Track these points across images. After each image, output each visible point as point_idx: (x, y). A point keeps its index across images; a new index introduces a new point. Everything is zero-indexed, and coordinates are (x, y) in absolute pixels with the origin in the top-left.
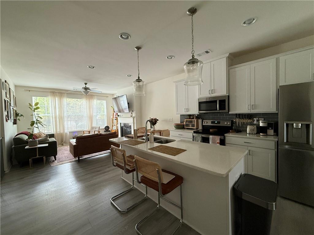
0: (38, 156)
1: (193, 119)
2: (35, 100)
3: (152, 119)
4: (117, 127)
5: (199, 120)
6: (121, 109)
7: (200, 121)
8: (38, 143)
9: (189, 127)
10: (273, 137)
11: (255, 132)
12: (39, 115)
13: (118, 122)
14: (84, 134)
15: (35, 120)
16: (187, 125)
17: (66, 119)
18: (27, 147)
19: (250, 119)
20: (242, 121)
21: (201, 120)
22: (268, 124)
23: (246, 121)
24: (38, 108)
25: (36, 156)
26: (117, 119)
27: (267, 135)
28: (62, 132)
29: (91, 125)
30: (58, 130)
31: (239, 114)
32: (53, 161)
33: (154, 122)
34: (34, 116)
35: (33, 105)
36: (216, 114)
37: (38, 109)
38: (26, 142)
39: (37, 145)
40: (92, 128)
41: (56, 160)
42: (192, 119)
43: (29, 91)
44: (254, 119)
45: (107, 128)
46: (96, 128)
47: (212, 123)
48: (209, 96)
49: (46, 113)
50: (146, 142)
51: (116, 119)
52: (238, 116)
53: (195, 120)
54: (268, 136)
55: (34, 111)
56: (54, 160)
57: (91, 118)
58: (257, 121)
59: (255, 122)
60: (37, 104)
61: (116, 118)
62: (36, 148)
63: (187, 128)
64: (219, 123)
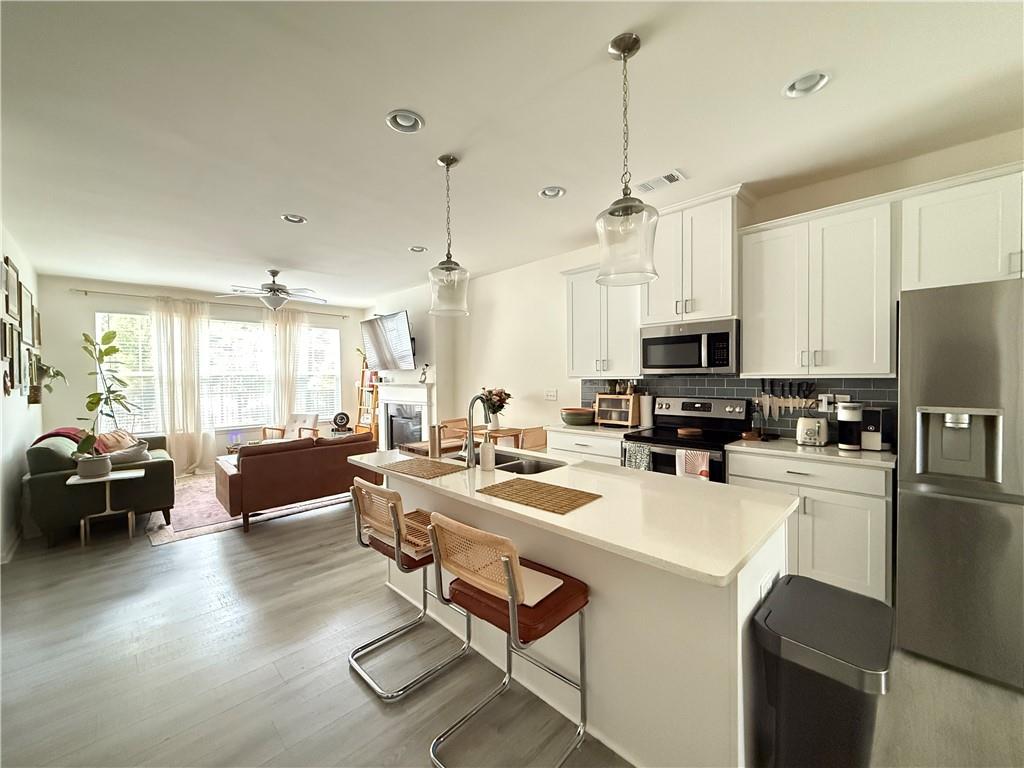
0: (108, 511)
1: (624, 393)
2: (103, 323)
3: (490, 392)
4: (375, 417)
5: (642, 397)
6: (388, 356)
7: (646, 400)
8: (111, 466)
9: (611, 419)
10: (879, 455)
11: (823, 439)
12: (114, 374)
13: (377, 399)
14: (265, 438)
15: (101, 389)
16: (604, 414)
17: (205, 388)
18: (72, 480)
19: (806, 397)
20: (782, 402)
21: (651, 397)
22: (865, 413)
23: (794, 403)
24: (113, 350)
25: (105, 510)
26: (374, 391)
27: (861, 450)
28: (191, 430)
29: (290, 407)
30: (179, 425)
31: (773, 382)
32: (161, 527)
33: (495, 403)
34: (99, 376)
35: (99, 340)
36: (697, 378)
37: (114, 355)
38: (72, 464)
39: (106, 474)
40: (294, 419)
41: (168, 523)
42: (620, 393)
43: (86, 294)
44: (820, 397)
45: (341, 422)
46: (304, 419)
47: (685, 407)
48: (677, 319)
49: (141, 369)
50: (469, 467)
51: (372, 392)
52: (767, 388)
53: (631, 398)
54: (864, 453)
55: (100, 360)
56: (164, 522)
57: (288, 386)
58: (829, 403)
59: (823, 408)
60: (109, 337)
61: (373, 386)
62: (104, 483)
63: (602, 425)
64: (706, 407)
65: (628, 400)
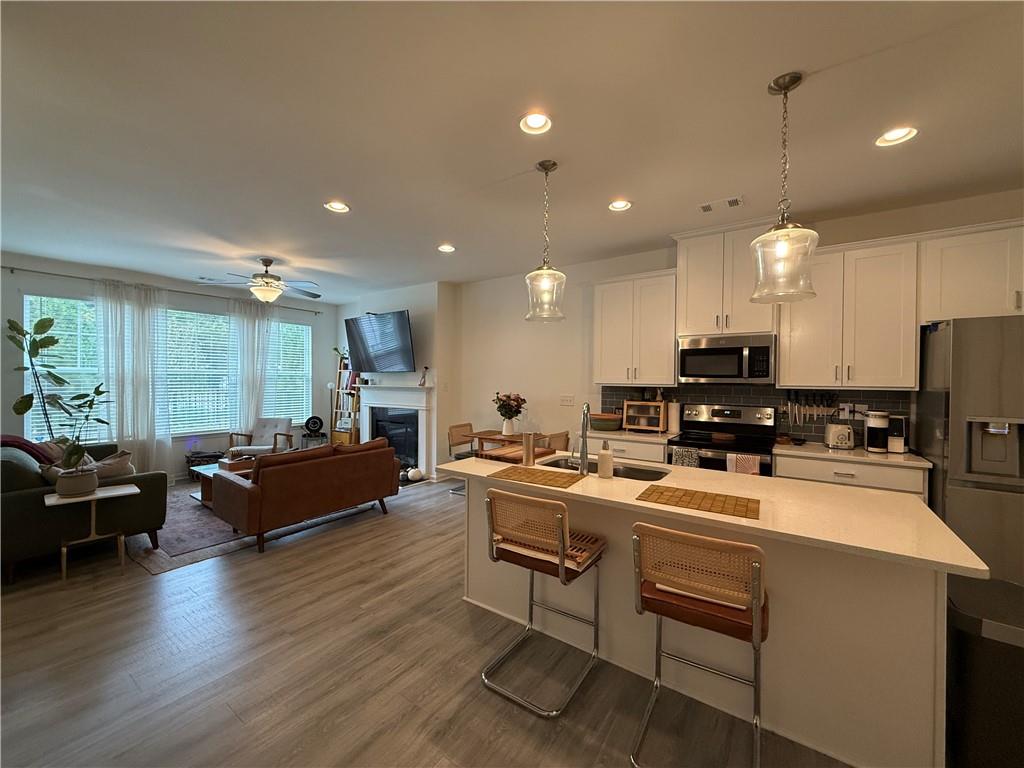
0: (94, 536)
1: (654, 400)
2: (33, 309)
3: (509, 397)
4: (356, 422)
5: (670, 404)
6: (364, 356)
7: (674, 408)
8: (97, 482)
9: (638, 424)
10: (902, 456)
11: (851, 443)
12: (51, 370)
13: (359, 402)
14: (232, 446)
16: (631, 420)
17: (160, 389)
18: (51, 500)
19: (829, 406)
20: (807, 410)
21: (678, 404)
22: (891, 421)
23: (816, 411)
24: (51, 341)
25: (88, 535)
26: (354, 394)
27: (888, 452)
28: (143, 436)
29: (258, 410)
30: (129, 431)
31: (797, 392)
32: (148, 552)
33: (510, 408)
35: (28, 327)
36: (724, 387)
37: (51, 347)
38: (47, 483)
39: (92, 492)
40: (262, 423)
41: (156, 545)
42: (649, 400)
43: (12, 272)
44: (842, 406)
45: (314, 427)
46: (275, 422)
47: (715, 413)
48: (715, 332)
49: (79, 364)
51: (353, 395)
52: (792, 397)
53: (662, 405)
54: (889, 455)
55: (33, 353)
57: (255, 388)
58: (850, 412)
59: (845, 415)
60: (44, 325)
61: (354, 389)
62: (89, 502)
63: (630, 430)
64: (736, 414)
65: (659, 407)
